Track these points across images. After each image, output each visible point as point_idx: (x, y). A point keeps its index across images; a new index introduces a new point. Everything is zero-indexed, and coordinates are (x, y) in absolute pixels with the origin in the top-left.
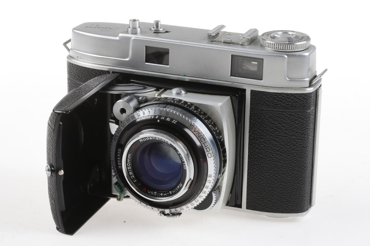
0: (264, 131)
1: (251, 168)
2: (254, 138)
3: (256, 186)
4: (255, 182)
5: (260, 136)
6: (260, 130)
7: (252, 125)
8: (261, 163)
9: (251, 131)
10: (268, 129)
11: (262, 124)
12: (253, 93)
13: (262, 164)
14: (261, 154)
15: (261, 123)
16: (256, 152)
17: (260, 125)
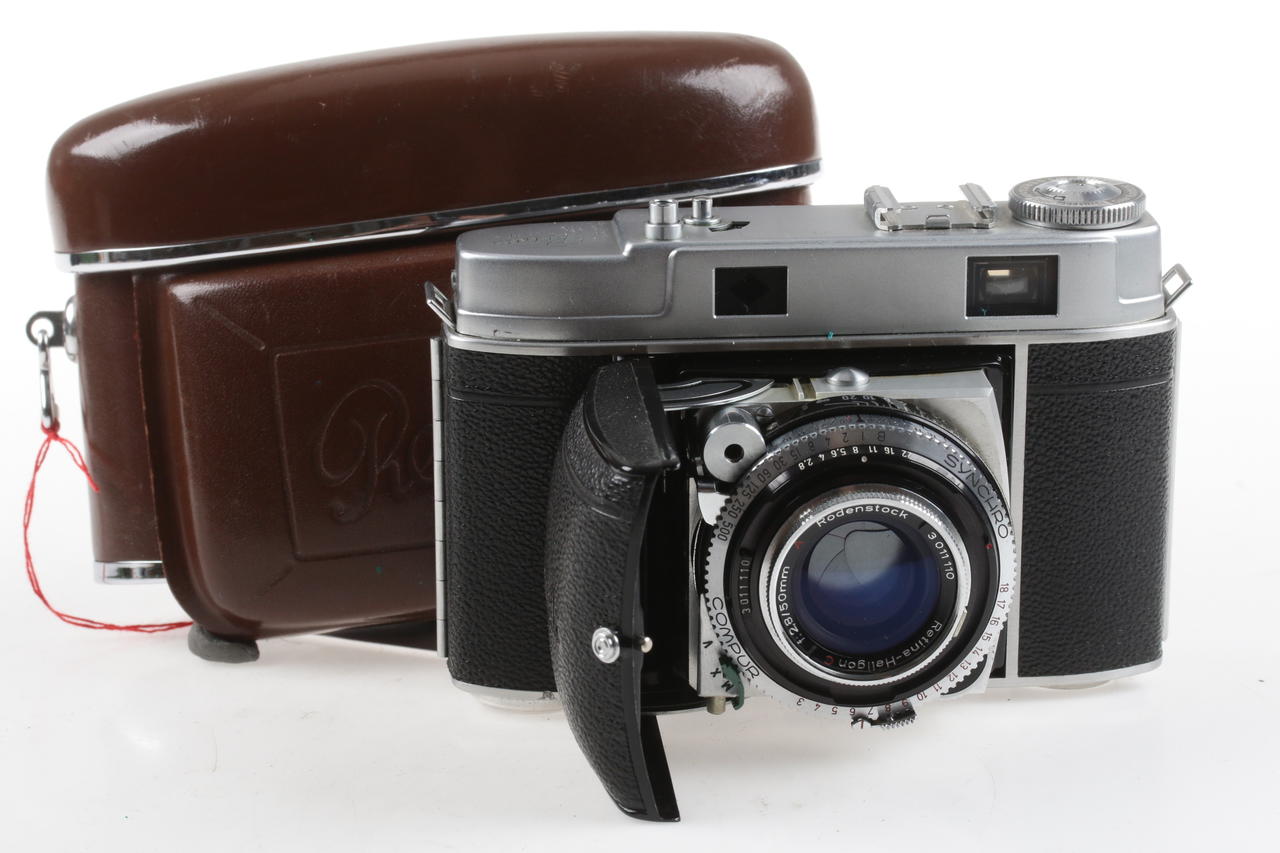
0: (1068, 452)
1: (1031, 559)
2: (1039, 477)
3: (1044, 608)
4: (1043, 596)
5: (1055, 466)
6: (1056, 449)
7: (1034, 440)
8: (1059, 542)
9: (1030, 457)
10: (1076, 443)
11: (1062, 432)
12: (1035, 353)
13: (1063, 542)
14: (1060, 516)
15: (1058, 432)
16: (1045, 514)
17: (1056, 436)
